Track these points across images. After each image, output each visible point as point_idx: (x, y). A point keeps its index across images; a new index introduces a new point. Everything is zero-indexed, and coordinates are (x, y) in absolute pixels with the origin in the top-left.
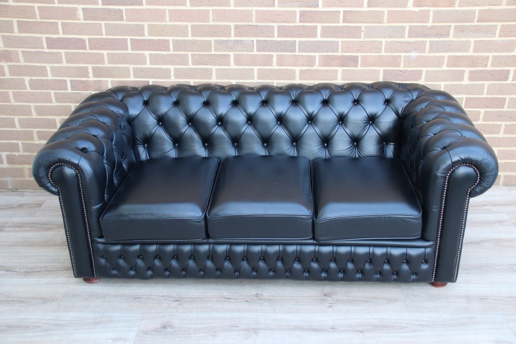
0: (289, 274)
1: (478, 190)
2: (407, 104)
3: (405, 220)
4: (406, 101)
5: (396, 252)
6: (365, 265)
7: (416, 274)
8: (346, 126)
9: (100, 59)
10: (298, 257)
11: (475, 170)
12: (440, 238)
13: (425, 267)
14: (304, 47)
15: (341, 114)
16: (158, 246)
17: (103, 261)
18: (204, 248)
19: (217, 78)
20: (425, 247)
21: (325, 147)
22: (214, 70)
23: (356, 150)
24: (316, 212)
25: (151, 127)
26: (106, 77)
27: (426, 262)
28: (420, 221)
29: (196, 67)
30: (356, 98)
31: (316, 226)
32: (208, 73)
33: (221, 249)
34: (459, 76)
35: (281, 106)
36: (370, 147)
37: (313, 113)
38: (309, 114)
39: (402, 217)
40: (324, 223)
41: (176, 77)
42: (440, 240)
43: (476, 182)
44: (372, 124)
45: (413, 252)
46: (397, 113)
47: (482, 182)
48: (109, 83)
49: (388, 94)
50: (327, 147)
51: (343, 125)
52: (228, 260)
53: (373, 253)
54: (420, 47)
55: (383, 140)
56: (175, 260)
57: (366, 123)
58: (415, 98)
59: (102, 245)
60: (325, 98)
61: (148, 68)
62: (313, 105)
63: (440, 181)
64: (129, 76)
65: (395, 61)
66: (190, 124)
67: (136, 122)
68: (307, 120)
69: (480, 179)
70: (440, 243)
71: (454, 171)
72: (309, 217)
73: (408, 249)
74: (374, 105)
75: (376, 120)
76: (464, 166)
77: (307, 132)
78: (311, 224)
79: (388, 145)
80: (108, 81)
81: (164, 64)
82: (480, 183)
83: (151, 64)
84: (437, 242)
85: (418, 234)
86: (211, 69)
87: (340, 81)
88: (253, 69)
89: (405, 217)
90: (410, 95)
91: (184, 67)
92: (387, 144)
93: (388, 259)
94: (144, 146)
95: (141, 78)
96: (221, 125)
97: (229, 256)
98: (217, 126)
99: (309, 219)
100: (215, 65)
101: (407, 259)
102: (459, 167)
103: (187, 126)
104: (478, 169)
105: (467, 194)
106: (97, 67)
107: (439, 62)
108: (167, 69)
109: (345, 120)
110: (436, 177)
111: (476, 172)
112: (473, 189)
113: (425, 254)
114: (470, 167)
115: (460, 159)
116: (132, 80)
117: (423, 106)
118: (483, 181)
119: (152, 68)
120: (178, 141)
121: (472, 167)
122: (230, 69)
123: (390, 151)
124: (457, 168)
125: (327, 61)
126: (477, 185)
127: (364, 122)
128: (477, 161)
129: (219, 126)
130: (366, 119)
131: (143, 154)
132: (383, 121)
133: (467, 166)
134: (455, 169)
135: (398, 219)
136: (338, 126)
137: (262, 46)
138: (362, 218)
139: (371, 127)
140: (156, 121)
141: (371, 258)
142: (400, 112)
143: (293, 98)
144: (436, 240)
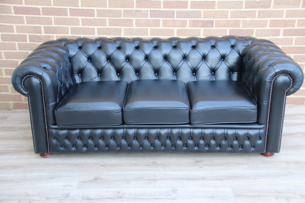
0: (174, 148)
1: (291, 90)
2: (245, 47)
3: (246, 111)
4: (244, 46)
5: (241, 132)
6: (222, 141)
7: (254, 147)
8: (207, 61)
9: (49, 21)
10: (180, 136)
11: (289, 78)
12: (269, 123)
13: (259, 142)
14: (180, 15)
15: (204, 54)
16: (91, 130)
17: (54, 141)
18: (120, 131)
19: (125, 34)
20: (259, 129)
21: (194, 75)
22: (123, 30)
23: (214, 76)
24: (191, 106)
25: (84, 62)
26: (53, 33)
27: (260, 138)
28: (256, 111)
29: (111, 27)
30: (213, 44)
31: (191, 114)
32: (119, 31)
33: (131, 132)
34: (277, 33)
35: (166, 50)
36: (222, 75)
37: (186, 53)
38: (184, 54)
39: (244, 109)
40: (196, 112)
41: (98, 34)
42: (269, 124)
43: (290, 86)
44: (223, 60)
45: (252, 132)
46: (239, 54)
47: (294, 85)
48: (55, 37)
49: (233, 42)
50: (195, 75)
51: (205, 61)
52: (135, 139)
53: (227, 133)
54: (252, 15)
55: (231, 70)
56: (101, 140)
57: (220, 59)
58: (250, 44)
59: (55, 130)
60: (193, 45)
61: (80, 28)
62: (186, 49)
63: (267, 85)
64: (68, 33)
65: (237, 24)
66: (108, 61)
67: (74, 60)
68: (182, 58)
69: (293, 83)
70: (269, 126)
71: (276, 79)
72: (187, 109)
73: (249, 130)
74: (224, 49)
75: (226, 58)
76: (283, 75)
77: (183, 66)
78: (188, 113)
79: (234, 74)
80: (54, 36)
81: (90, 25)
82: (293, 86)
83: (83, 25)
84: (267, 126)
85: (255, 120)
86: (121, 29)
87: (202, 36)
88: (148, 29)
89: (247, 109)
90: (247, 42)
91: (103, 27)
92: (233, 73)
93: (237, 137)
94: (78, 75)
95: (76, 34)
96: (128, 61)
97: (137, 136)
98: (126, 62)
100: (123, 26)
101: (248, 137)
102: (280, 76)
103: (107, 62)
104: (291, 77)
105: (285, 94)
106: (47, 27)
107: (264, 24)
108: (92, 28)
109: (206, 57)
110: (265, 82)
111: (290, 79)
112: (288, 90)
113: (259, 134)
114: (286, 75)
115: (280, 70)
116: (70, 35)
117: (255, 47)
118: (295, 85)
119: (83, 28)
120: (100, 72)
121: (287, 76)
122: (133, 29)
123: (235, 77)
124: (278, 77)
125: (194, 24)
126: (291, 88)
127: (218, 59)
128: (290, 72)
129: (127, 62)
130: (220, 57)
131: (78, 80)
132: (230, 58)
133: (284, 75)
134: (277, 78)
135: (242, 110)
136: (202, 61)
137: (153, 14)
138: (220, 109)
139: (223, 62)
140: (87, 59)
141: (225, 137)
142: (241, 52)
143: (174, 45)
144: (266, 124)
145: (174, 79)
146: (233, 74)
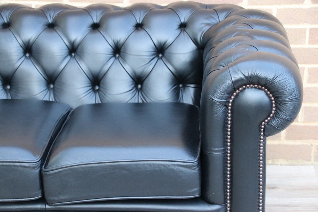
1: (274, 123)
2: (207, 28)
3: (173, 170)
4: (208, 24)
11: (267, 94)
12: (231, 199)
15: (116, 42)
21: (95, 91)
23: (140, 94)
28: (195, 171)
30: (139, 21)
31: (45, 179)
37: (75, 40)
38: (70, 43)
39: (168, 165)
40: (56, 173)
42: (231, 203)
43: (271, 113)
44: (161, 58)
46: (195, 42)
47: (278, 111)
49: (184, 16)
50: (98, 90)
51: (120, 59)
58: (221, 20)
60: (95, 21)
68: (67, 51)
69: (276, 107)
70: (231, 207)
71: (238, 95)
72: (35, 165)
75: (167, 51)
76: (252, 88)
77: (68, 69)
78: (37, 176)
79: (186, 88)
82: (276, 113)
84: (226, 205)
85: (195, 192)
89: (173, 165)
90: (215, 16)
92: (185, 86)
99: (34, 168)
102: (245, 89)
104: (271, 93)
105: (260, 131)
109: (122, 50)
110: (213, 102)
111: (271, 100)
112: (268, 123)
114: (259, 89)
115: (242, 76)
118: (280, 110)
121: (262, 90)
123: (188, 95)
124: (242, 91)
126: (273, 117)
127: (149, 54)
128: (266, 79)
130: (153, 50)
132: (176, 52)
133: (255, 88)
134: (238, 93)
135: (163, 168)
136: (113, 59)
139: (160, 62)
142: (199, 38)
143: (50, 21)
144: (225, 202)
145: (47, 99)
146: (184, 89)
